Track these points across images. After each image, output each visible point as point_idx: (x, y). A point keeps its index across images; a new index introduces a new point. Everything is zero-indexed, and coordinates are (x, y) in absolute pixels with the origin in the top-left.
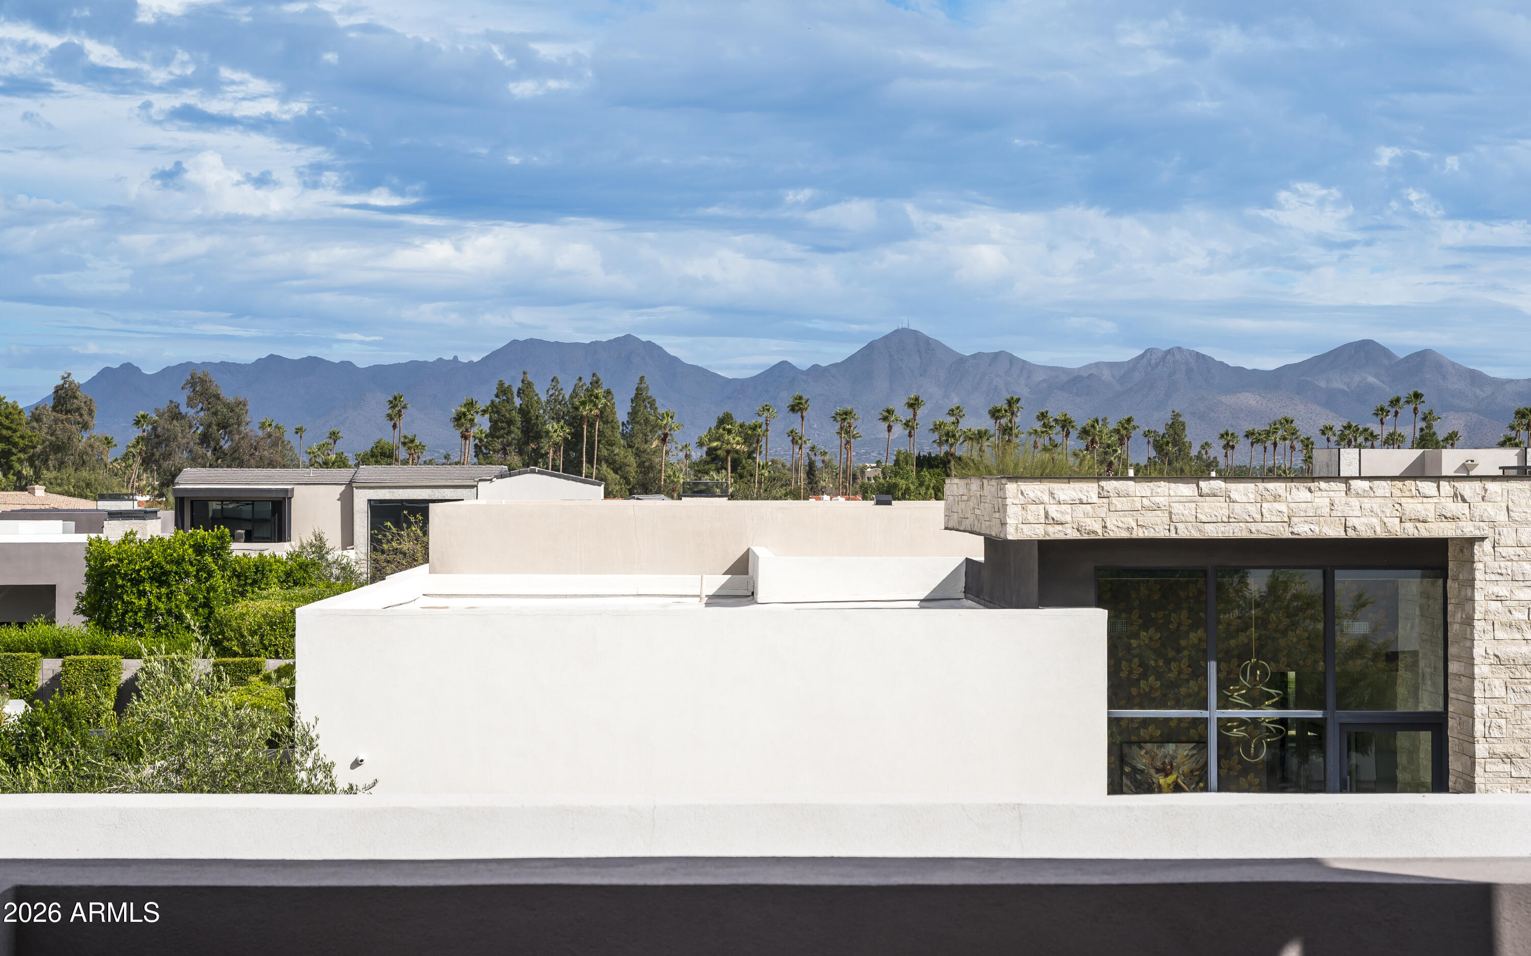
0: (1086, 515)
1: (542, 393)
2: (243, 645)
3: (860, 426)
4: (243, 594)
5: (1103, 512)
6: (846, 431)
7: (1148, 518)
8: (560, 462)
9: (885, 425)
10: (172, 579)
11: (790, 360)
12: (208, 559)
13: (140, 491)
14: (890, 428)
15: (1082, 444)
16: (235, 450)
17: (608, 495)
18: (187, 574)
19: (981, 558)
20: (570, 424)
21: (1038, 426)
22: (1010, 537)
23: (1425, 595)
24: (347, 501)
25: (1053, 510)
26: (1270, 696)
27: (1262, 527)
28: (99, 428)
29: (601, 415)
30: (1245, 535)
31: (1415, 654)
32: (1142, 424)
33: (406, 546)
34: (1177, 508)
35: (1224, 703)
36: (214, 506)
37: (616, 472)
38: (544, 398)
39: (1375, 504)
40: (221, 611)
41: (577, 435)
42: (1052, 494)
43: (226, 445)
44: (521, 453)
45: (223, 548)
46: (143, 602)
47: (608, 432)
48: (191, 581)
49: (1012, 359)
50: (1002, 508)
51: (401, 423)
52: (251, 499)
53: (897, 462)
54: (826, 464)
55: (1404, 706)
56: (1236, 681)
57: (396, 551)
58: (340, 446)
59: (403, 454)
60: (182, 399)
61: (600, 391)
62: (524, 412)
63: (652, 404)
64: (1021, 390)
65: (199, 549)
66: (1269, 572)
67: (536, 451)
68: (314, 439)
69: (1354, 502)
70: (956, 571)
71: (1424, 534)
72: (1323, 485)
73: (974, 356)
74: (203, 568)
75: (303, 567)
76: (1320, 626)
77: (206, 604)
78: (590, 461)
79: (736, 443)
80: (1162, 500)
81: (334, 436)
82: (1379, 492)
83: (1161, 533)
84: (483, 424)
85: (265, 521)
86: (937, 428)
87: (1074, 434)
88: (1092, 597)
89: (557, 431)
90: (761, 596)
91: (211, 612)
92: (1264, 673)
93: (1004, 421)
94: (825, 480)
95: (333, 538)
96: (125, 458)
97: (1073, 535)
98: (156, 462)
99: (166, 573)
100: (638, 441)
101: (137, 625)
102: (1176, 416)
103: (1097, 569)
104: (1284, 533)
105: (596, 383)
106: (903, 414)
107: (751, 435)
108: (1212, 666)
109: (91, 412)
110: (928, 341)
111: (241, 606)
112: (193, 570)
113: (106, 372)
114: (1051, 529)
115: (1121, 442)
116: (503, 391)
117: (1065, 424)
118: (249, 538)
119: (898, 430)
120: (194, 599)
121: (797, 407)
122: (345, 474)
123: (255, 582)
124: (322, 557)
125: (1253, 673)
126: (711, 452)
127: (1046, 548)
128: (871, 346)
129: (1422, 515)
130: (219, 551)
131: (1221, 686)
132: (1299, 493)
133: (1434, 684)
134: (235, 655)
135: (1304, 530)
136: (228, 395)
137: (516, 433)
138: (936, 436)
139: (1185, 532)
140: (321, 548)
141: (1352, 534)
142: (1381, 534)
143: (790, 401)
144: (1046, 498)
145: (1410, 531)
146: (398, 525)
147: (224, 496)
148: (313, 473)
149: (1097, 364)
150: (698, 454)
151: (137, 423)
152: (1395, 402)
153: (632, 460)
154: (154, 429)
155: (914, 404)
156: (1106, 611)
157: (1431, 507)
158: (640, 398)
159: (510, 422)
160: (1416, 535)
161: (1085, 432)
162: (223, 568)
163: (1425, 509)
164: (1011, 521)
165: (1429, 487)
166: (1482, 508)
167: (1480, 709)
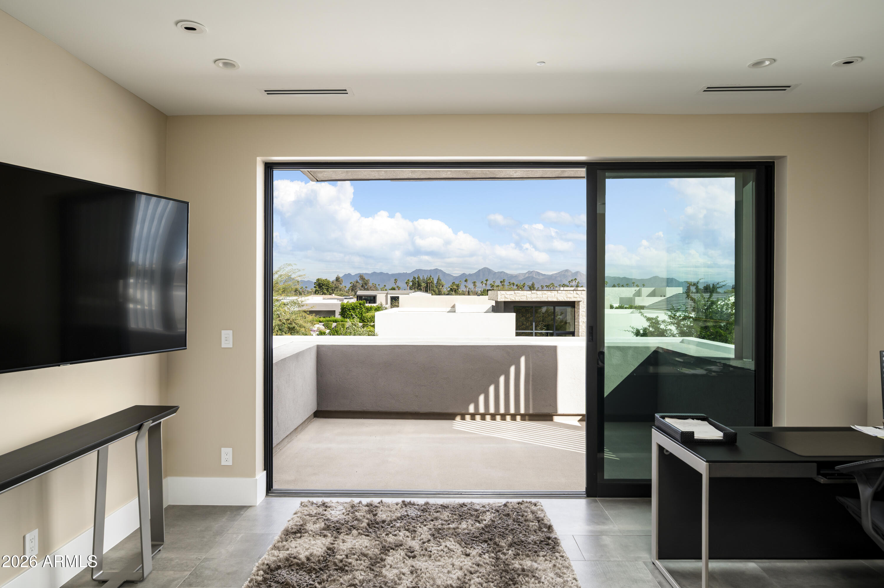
0: (512, 297)
1: (421, 278)
2: (368, 321)
3: (477, 284)
4: (368, 312)
5: (515, 296)
6: (475, 285)
7: (523, 297)
8: (424, 290)
9: (481, 284)
10: (355, 309)
11: (465, 273)
12: (362, 306)
13: (351, 295)
14: (482, 285)
15: (517, 287)
16: (367, 288)
17: (432, 295)
18: (358, 308)
19: (495, 305)
20: (426, 284)
21: (509, 284)
22: (499, 301)
23: (571, 311)
24: (387, 297)
25: (506, 296)
26: (544, 329)
27: (543, 299)
28: (343, 284)
29: (431, 282)
30: (540, 300)
31: (569, 323)
32: (527, 284)
33: (397, 304)
34: (528, 296)
35: (536, 329)
36: (364, 297)
37: (434, 292)
38: (422, 279)
39: (563, 295)
40: (364, 315)
41: (427, 286)
42: (506, 293)
43: (366, 287)
44: (417, 289)
45: (364, 304)
46: (350, 313)
47: (433, 285)
48: (359, 310)
49: (504, 273)
50: (497, 296)
51: (397, 284)
52: (370, 296)
53: (483, 291)
54: (472, 291)
55: (568, 330)
56: (538, 326)
57: (395, 305)
58: (386, 288)
59: (397, 288)
60: (358, 279)
61: (431, 278)
62: (418, 282)
63: (441, 280)
64: (506, 278)
65: (360, 304)
66: (546, 307)
67: (420, 288)
68: (382, 286)
69: (559, 294)
70: (491, 307)
71: (571, 300)
72: (553, 291)
73: (498, 272)
74: (361, 307)
75: (379, 308)
76: (553, 317)
77: (361, 314)
78: (429, 290)
79: (455, 287)
80: (525, 294)
81: (385, 286)
82: (563, 293)
83: (525, 300)
84: (411, 284)
85: (372, 300)
86: (491, 284)
87: (515, 286)
88: (513, 311)
89: (424, 285)
90: (456, 312)
91: (362, 315)
92: (543, 325)
93: (503, 283)
94: (470, 293)
95: (384, 303)
96: (349, 290)
97: (509, 300)
98: (354, 290)
99: (354, 308)
100: (438, 287)
101: (349, 317)
102: (533, 283)
103: (514, 307)
104: (546, 300)
105: (431, 277)
106: (485, 282)
107: (458, 286)
108: (534, 323)
109: (342, 281)
110: (489, 269)
111: (367, 314)
112: (359, 308)
113: (345, 275)
114: (506, 299)
115: (523, 287)
116: (414, 278)
117: (513, 284)
118: (369, 303)
119: (484, 285)
120: (359, 313)
121: (466, 281)
122: (386, 292)
123: (370, 310)
124: (382, 306)
125: (541, 324)
126: (451, 289)
127: (505, 302)
128: (479, 270)
129: (570, 297)
130: (363, 305)
131: (536, 327)
132: (549, 293)
133: (573, 327)
134: (366, 322)
135: (550, 299)
136: (366, 279)
137: (417, 285)
138: (490, 286)
139: (529, 300)
140: (381, 304)
141: (558, 300)
142: (563, 300)
143: (465, 280)
144: (505, 294)
145: (569, 300)
146: (395, 301)
147: (365, 296)
148: (380, 292)
149: (520, 274)
150: (449, 289)
151: (351, 283)
152: (572, 280)
153: (437, 290)
154: (353, 284)
155: (487, 281)
156: (515, 314)
157: (572, 296)
158: (439, 279)
159: (416, 283)
160: (570, 301)
161: (517, 285)
162: (364, 307)
163: (571, 296)
164: (499, 298)
165: (572, 292)
166: (581, 296)
167: (580, 331)
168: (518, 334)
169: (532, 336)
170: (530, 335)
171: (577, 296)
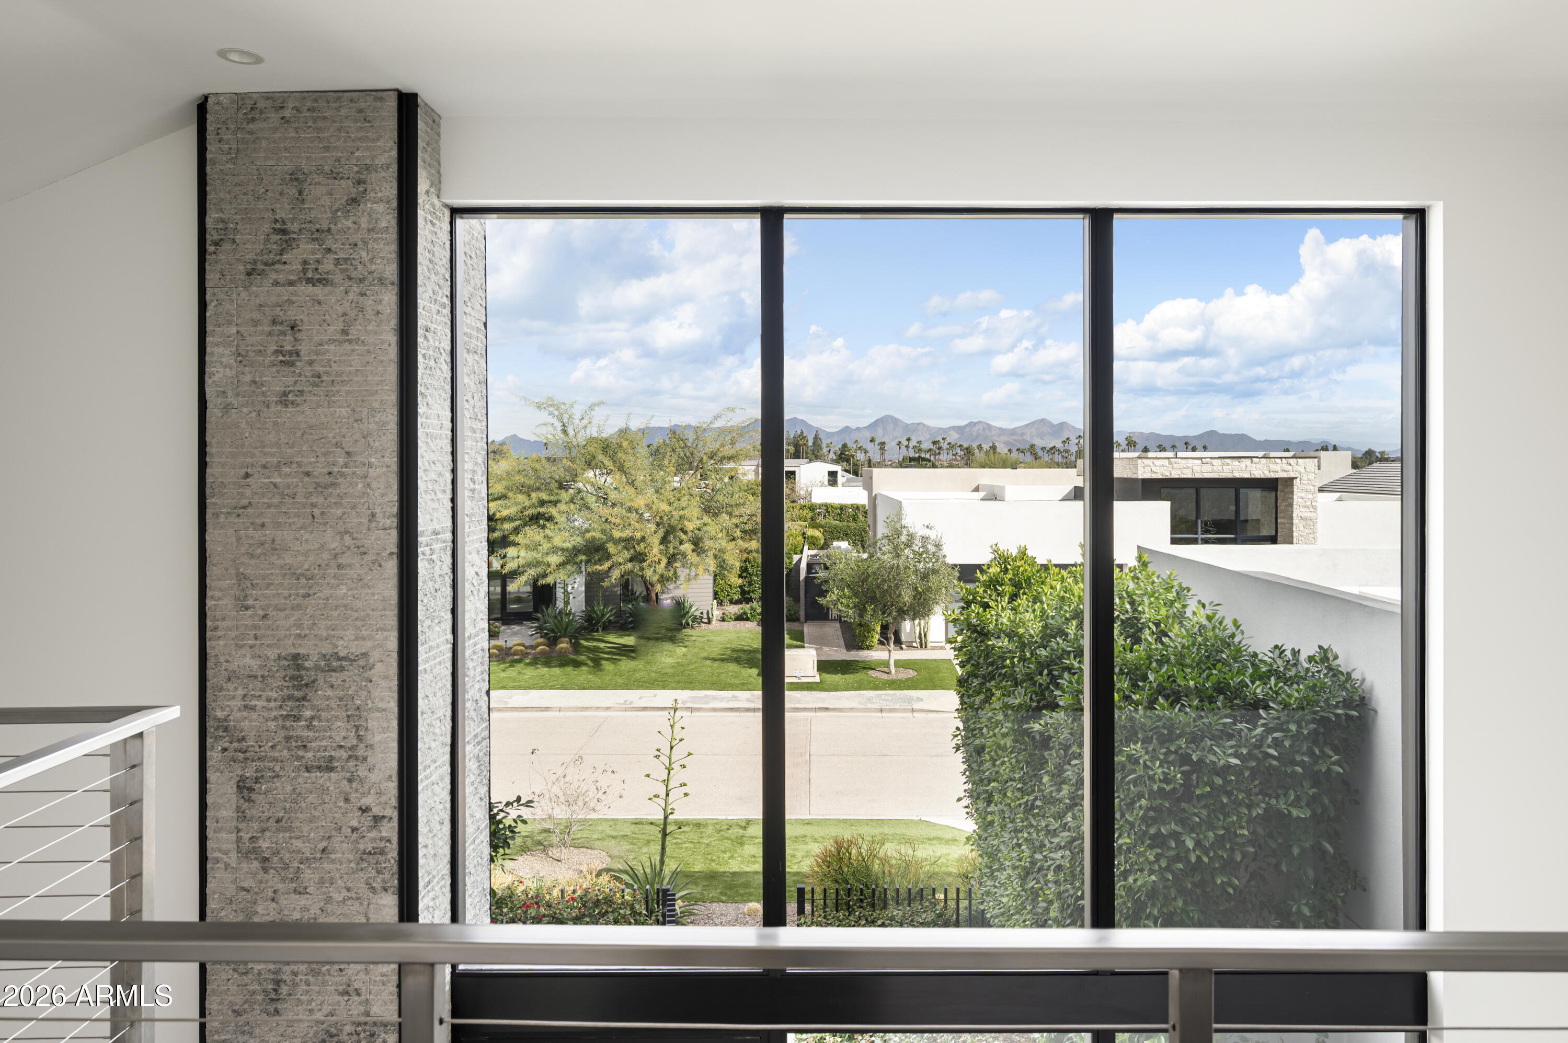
0: (1164, 470)
5: (1170, 469)
7: (1185, 471)
25: (1154, 469)
26: (1213, 530)
27: (1223, 474)
29: (804, 444)
30: (1217, 477)
31: (1258, 521)
34: (1195, 468)
35: (1203, 533)
39: (1261, 466)
47: (806, 449)
50: (1137, 468)
56: (1206, 527)
69: (1254, 465)
72: (1243, 459)
73: (915, 424)
80: (1190, 465)
82: (1262, 462)
83: (1189, 476)
88: (1167, 497)
97: (1160, 477)
100: (816, 453)
104: (1230, 476)
108: (1201, 521)
114: (1153, 474)
127: (1146, 481)
129: (1276, 470)
131: (1202, 528)
132: (1235, 463)
135: (1237, 475)
139: (1198, 476)
141: (1253, 477)
142: (1263, 476)
145: (1273, 475)
156: (1171, 502)
157: (1280, 468)
158: (816, 439)
160: (1275, 477)
163: (1277, 468)
164: (1140, 472)
165: (1278, 461)
166: (1296, 467)
167: (1295, 534)
168: (1174, 541)
169: (1197, 543)
170: (1194, 541)
171: (1289, 468)
